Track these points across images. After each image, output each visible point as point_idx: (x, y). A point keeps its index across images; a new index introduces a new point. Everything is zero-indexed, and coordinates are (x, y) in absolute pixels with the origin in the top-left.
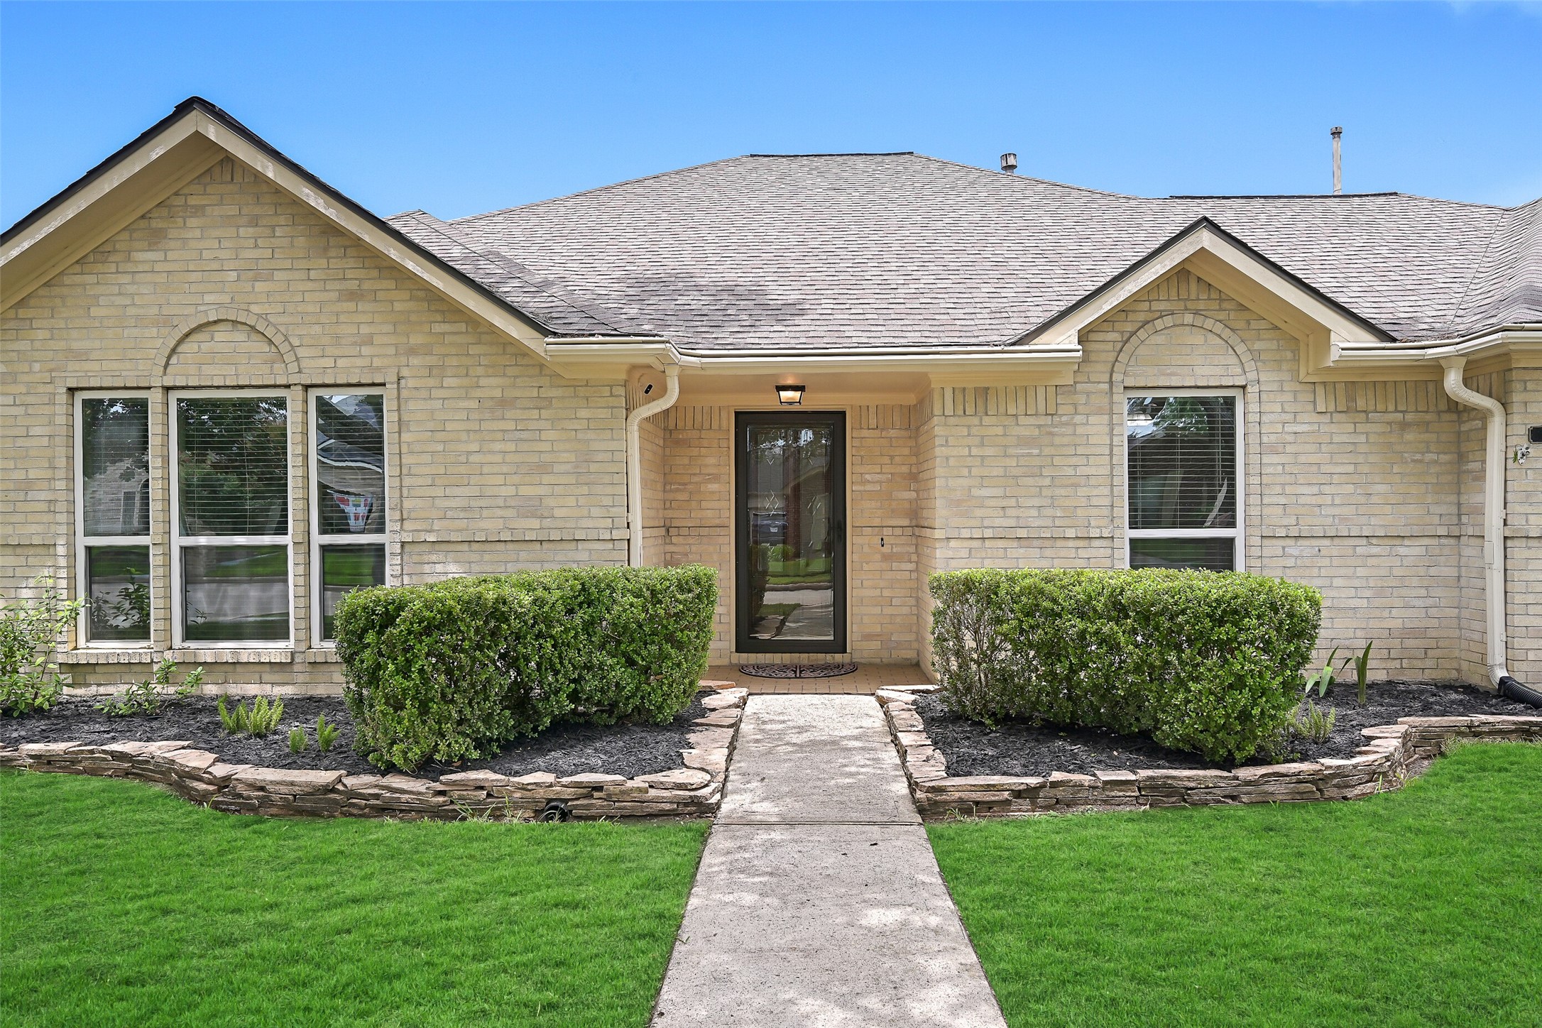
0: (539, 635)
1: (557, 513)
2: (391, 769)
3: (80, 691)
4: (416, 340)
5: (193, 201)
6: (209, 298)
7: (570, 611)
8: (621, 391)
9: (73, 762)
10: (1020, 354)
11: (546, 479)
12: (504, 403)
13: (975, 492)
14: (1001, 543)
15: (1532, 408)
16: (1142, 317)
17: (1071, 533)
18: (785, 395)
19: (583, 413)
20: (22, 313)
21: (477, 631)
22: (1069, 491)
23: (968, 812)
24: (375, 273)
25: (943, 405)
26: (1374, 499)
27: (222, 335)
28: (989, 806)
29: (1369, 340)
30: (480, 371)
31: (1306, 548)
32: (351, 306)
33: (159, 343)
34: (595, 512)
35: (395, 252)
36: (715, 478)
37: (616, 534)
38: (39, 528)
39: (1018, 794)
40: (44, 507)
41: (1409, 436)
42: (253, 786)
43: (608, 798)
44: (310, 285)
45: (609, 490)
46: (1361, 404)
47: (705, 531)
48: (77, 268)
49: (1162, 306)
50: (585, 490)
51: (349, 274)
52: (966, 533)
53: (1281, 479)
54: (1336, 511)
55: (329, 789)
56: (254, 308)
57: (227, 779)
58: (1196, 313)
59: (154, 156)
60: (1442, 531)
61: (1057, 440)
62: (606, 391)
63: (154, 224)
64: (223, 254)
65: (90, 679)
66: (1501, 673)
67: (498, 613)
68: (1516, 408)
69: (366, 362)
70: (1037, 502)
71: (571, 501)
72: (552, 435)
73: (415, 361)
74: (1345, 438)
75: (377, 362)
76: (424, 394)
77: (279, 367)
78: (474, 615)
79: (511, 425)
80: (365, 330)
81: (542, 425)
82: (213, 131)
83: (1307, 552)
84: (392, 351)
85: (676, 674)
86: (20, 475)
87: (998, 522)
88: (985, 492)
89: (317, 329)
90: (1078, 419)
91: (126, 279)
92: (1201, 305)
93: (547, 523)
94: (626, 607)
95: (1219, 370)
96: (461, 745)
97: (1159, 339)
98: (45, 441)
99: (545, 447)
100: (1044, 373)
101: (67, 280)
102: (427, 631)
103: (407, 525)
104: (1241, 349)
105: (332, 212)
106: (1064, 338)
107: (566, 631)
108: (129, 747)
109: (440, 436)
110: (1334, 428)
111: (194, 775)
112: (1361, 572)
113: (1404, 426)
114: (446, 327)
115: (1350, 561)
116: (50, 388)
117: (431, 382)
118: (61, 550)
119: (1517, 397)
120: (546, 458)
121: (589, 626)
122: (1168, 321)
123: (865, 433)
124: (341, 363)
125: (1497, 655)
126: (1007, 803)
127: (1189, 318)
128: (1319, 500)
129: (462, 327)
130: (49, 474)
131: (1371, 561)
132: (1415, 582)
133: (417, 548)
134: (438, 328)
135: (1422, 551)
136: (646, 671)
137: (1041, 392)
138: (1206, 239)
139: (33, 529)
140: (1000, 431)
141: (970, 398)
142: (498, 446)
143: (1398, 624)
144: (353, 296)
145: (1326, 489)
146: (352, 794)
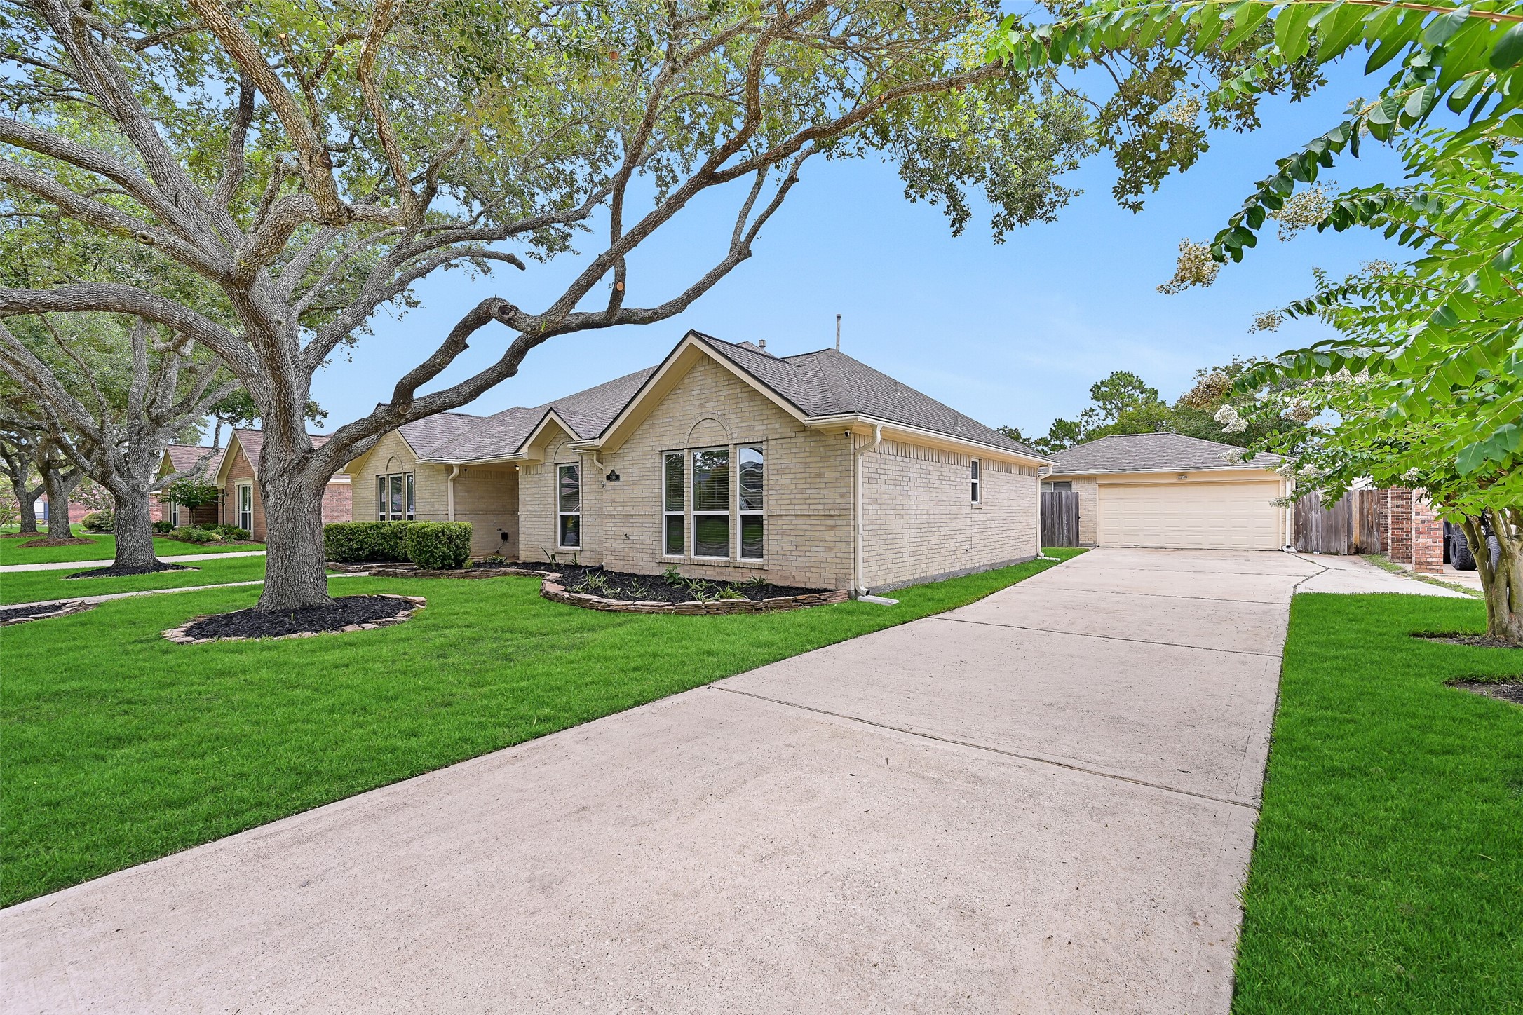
17: (544, 513)
22: (544, 499)
31: (593, 519)
70: (537, 503)
90: (546, 475)
106: (524, 450)
122: (563, 440)
138: (551, 415)
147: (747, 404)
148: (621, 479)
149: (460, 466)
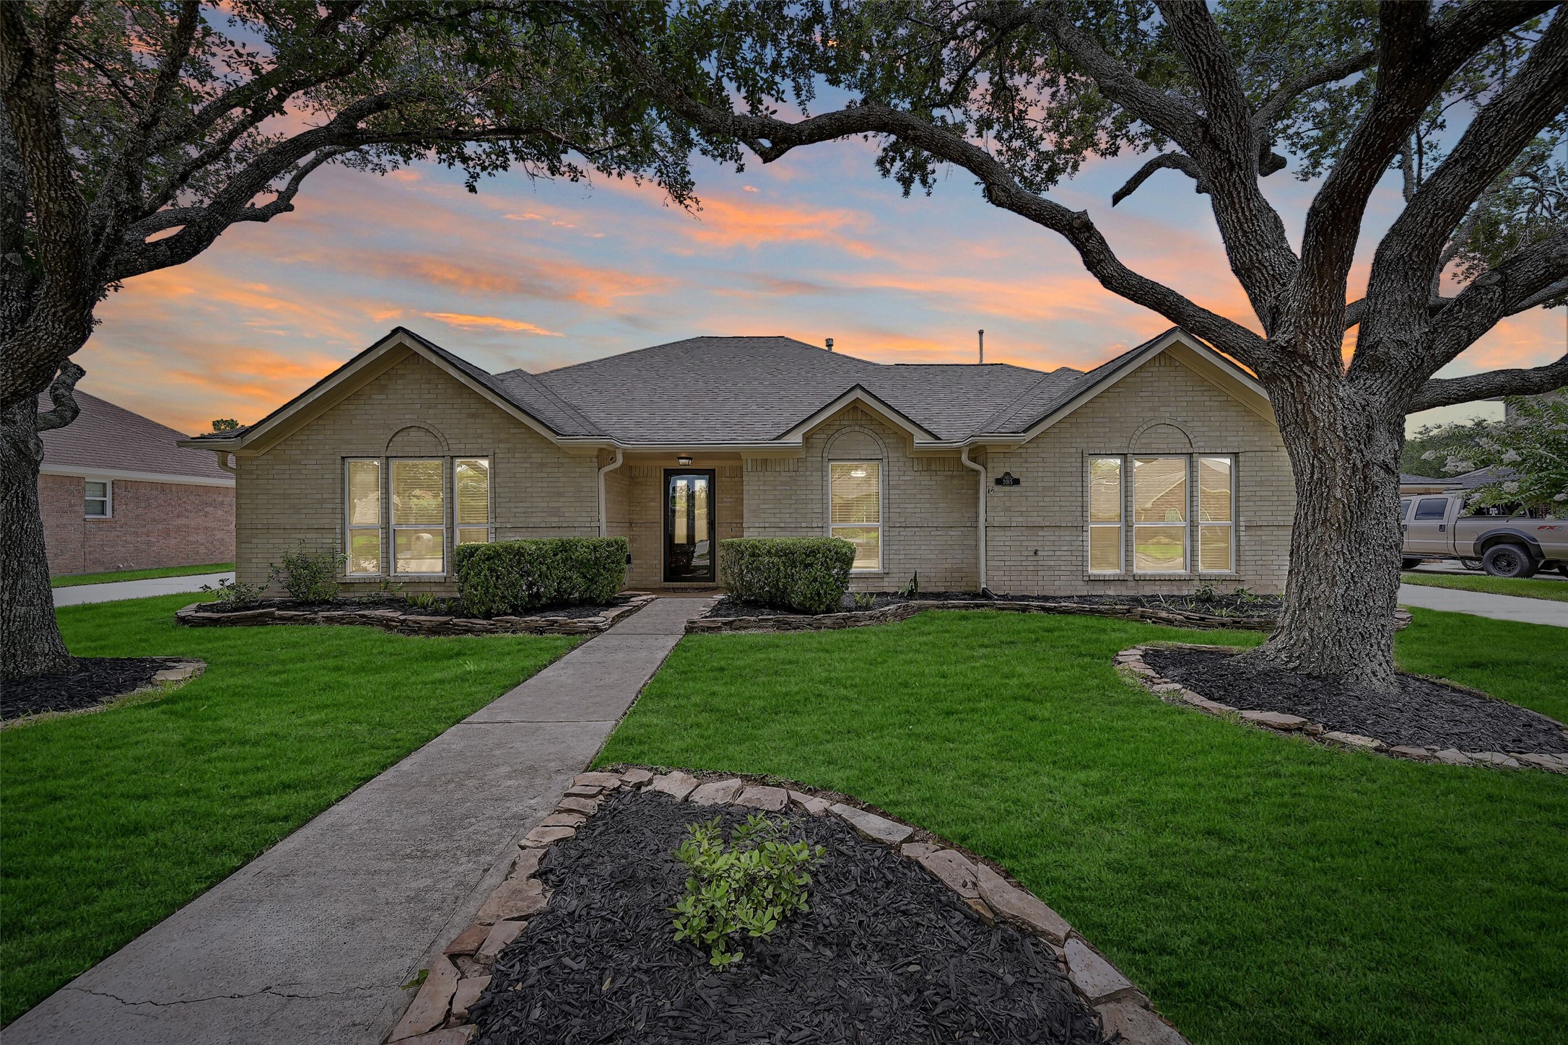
0: (541, 563)
1: (566, 514)
2: (475, 617)
3: (347, 595)
4: (503, 436)
5: (400, 372)
6: (407, 416)
7: (555, 555)
8: (595, 460)
9: (342, 619)
10: (776, 444)
11: (561, 499)
12: (542, 465)
13: (761, 506)
14: (773, 530)
15: (996, 470)
16: (836, 427)
17: (804, 525)
18: (682, 461)
19: (578, 470)
20: (320, 422)
21: (510, 560)
22: (804, 506)
23: (703, 631)
24: (484, 406)
25: (748, 466)
26: (939, 510)
27: (413, 433)
28: (712, 629)
29: (930, 439)
30: (531, 450)
31: (909, 532)
32: (473, 420)
33: (384, 436)
34: (584, 514)
35: (490, 397)
36: (653, 500)
37: (593, 524)
38: (327, 521)
39: (725, 624)
40: (330, 511)
41: (955, 482)
42: (415, 622)
43: (560, 626)
44: (454, 411)
45: (590, 504)
46: (933, 467)
47: (648, 525)
48: (346, 402)
49: (845, 423)
50: (579, 504)
51: (472, 406)
52: (757, 525)
53: (898, 501)
54: (922, 515)
55: (446, 623)
56: (428, 421)
57: (405, 620)
58: (861, 426)
59: (381, 353)
60: (968, 524)
61: (798, 483)
62: (589, 460)
63: (382, 382)
64: (413, 396)
65: (351, 589)
66: (984, 586)
67: (520, 553)
68: (989, 470)
69: (479, 446)
70: (788, 511)
71: (572, 509)
72: (564, 479)
73: (501, 446)
74: (927, 483)
75: (484, 446)
76: (506, 460)
77: (439, 448)
78: (509, 553)
79: (545, 475)
80: (479, 431)
81: (560, 475)
82: (408, 342)
83: (909, 534)
84: (491, 441)
85: (606, 582)
86: (319, 496)
87: (771, 520)
88: (766, 506)
89: (457, 431)
90: (808, 473)
91: (368, 407)
92: (863, 422)
93: (561, 519)
94: (581, 553)
95: (870, 452)
96: (503, 607)
97: (844, 437)
98: (331, 481)
99: (562, 485)
100: (792, 450)
101: (341, 407)
102: (488, 559)
103: (498, 520)
104: (880, 442)
105: (463, 379)
106: (796, 438)
107: (553, 562)
108: (366, 612)
109: (513, 480)
110: (921, 478)
111: (392, 620)
112: (933, 543)
113: (952, 477)
114: (516, 431)
115: (929, 538)
116: (333, 457)
117: (509, 455)
118: (338, 531)
119: (989, 465)
120: (562, 490)
121: (565, 561)
122: (848, 429)
123: (724, 479)
124: (468, 446)
125: (983, 579)
126: (720, 627)
127: (857, 428)
128: (915, 510)
129: (523, 430)
130: (332, 496)
131: (937, 538)
132: (957, 547)
133: (503, 530)
134: (512, 431)
135: (960, 533)
136: (591, 580)
137: (791, 461)
138: (859, 394)
139: (324, 521)
140: (772, 478)
141: (759, 463)
142: (539, 485)
143: (950, 566)
144: (473, 416)
145: (918, 505)
146: (455, 625)
147: (1218, 413)
148: (1022, 484)
149: (626, 455)
